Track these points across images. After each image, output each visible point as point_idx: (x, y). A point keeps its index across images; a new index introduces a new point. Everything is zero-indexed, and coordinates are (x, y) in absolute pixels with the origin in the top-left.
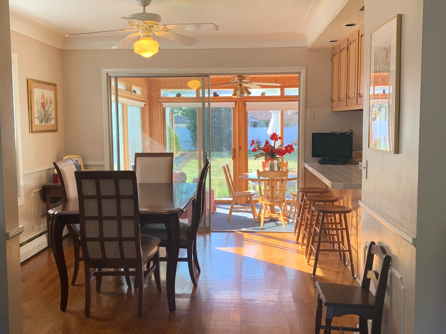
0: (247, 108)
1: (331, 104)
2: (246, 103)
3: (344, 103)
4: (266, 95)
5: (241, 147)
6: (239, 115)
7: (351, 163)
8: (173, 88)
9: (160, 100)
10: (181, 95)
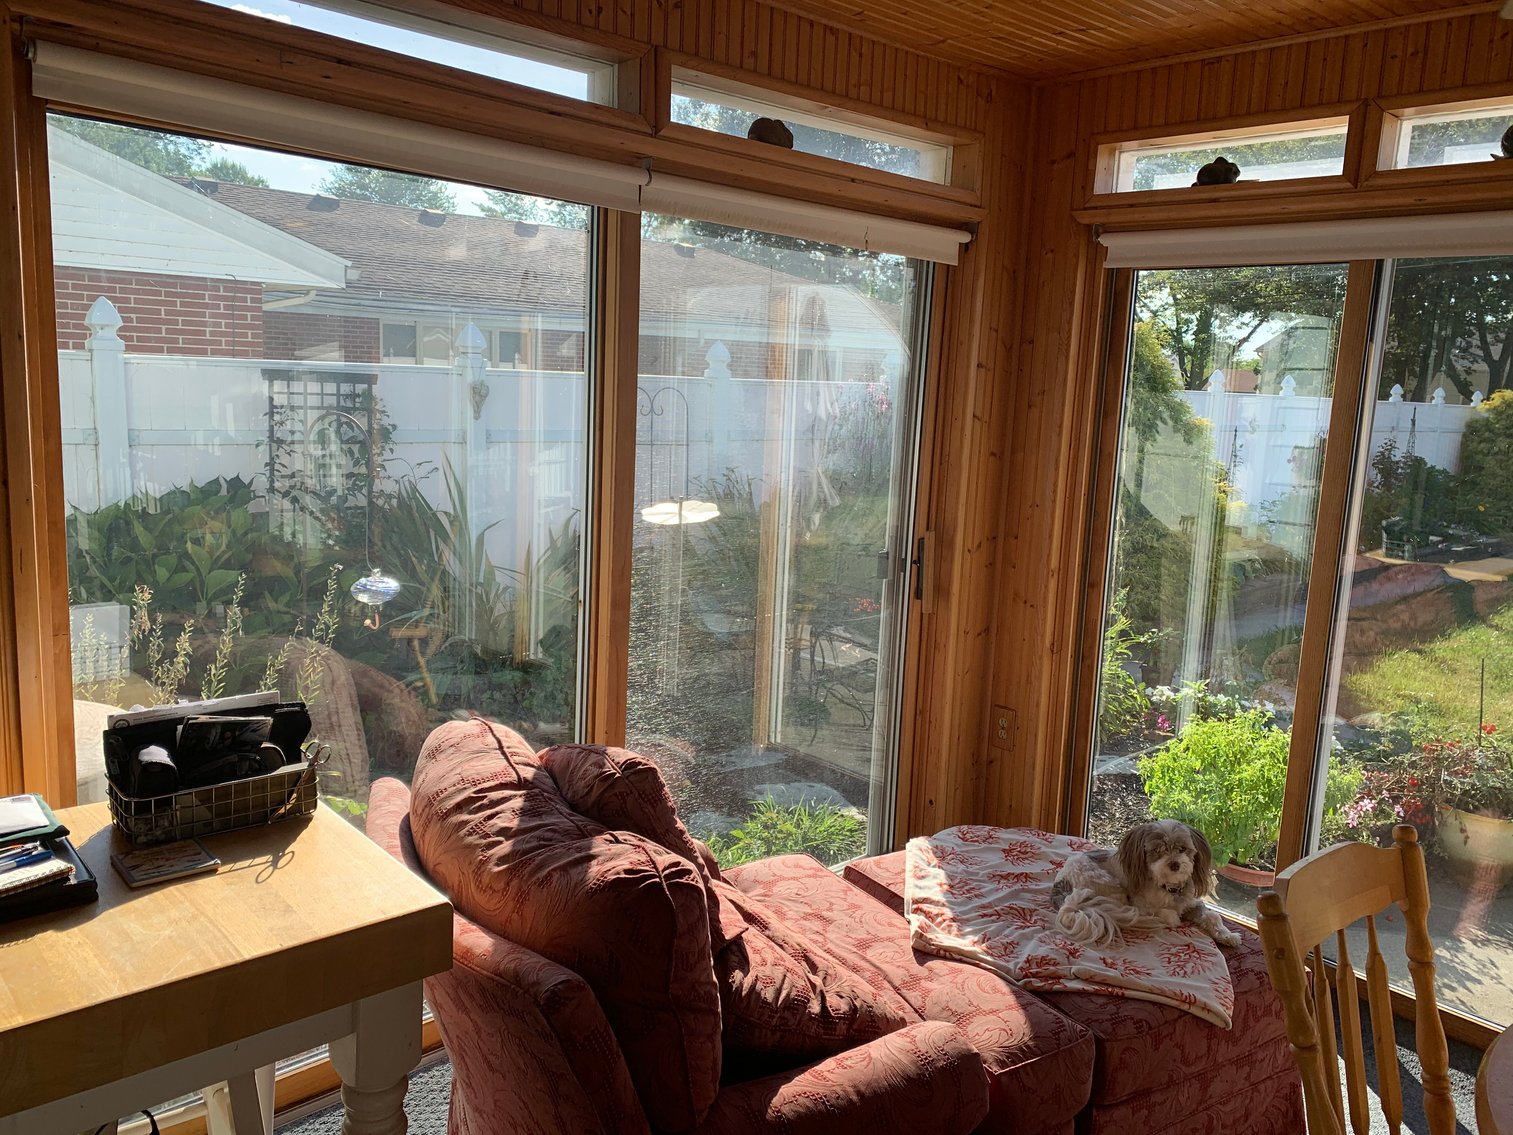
8: (1182, 123)
9: (1085, 218)
10: (1237, 172)
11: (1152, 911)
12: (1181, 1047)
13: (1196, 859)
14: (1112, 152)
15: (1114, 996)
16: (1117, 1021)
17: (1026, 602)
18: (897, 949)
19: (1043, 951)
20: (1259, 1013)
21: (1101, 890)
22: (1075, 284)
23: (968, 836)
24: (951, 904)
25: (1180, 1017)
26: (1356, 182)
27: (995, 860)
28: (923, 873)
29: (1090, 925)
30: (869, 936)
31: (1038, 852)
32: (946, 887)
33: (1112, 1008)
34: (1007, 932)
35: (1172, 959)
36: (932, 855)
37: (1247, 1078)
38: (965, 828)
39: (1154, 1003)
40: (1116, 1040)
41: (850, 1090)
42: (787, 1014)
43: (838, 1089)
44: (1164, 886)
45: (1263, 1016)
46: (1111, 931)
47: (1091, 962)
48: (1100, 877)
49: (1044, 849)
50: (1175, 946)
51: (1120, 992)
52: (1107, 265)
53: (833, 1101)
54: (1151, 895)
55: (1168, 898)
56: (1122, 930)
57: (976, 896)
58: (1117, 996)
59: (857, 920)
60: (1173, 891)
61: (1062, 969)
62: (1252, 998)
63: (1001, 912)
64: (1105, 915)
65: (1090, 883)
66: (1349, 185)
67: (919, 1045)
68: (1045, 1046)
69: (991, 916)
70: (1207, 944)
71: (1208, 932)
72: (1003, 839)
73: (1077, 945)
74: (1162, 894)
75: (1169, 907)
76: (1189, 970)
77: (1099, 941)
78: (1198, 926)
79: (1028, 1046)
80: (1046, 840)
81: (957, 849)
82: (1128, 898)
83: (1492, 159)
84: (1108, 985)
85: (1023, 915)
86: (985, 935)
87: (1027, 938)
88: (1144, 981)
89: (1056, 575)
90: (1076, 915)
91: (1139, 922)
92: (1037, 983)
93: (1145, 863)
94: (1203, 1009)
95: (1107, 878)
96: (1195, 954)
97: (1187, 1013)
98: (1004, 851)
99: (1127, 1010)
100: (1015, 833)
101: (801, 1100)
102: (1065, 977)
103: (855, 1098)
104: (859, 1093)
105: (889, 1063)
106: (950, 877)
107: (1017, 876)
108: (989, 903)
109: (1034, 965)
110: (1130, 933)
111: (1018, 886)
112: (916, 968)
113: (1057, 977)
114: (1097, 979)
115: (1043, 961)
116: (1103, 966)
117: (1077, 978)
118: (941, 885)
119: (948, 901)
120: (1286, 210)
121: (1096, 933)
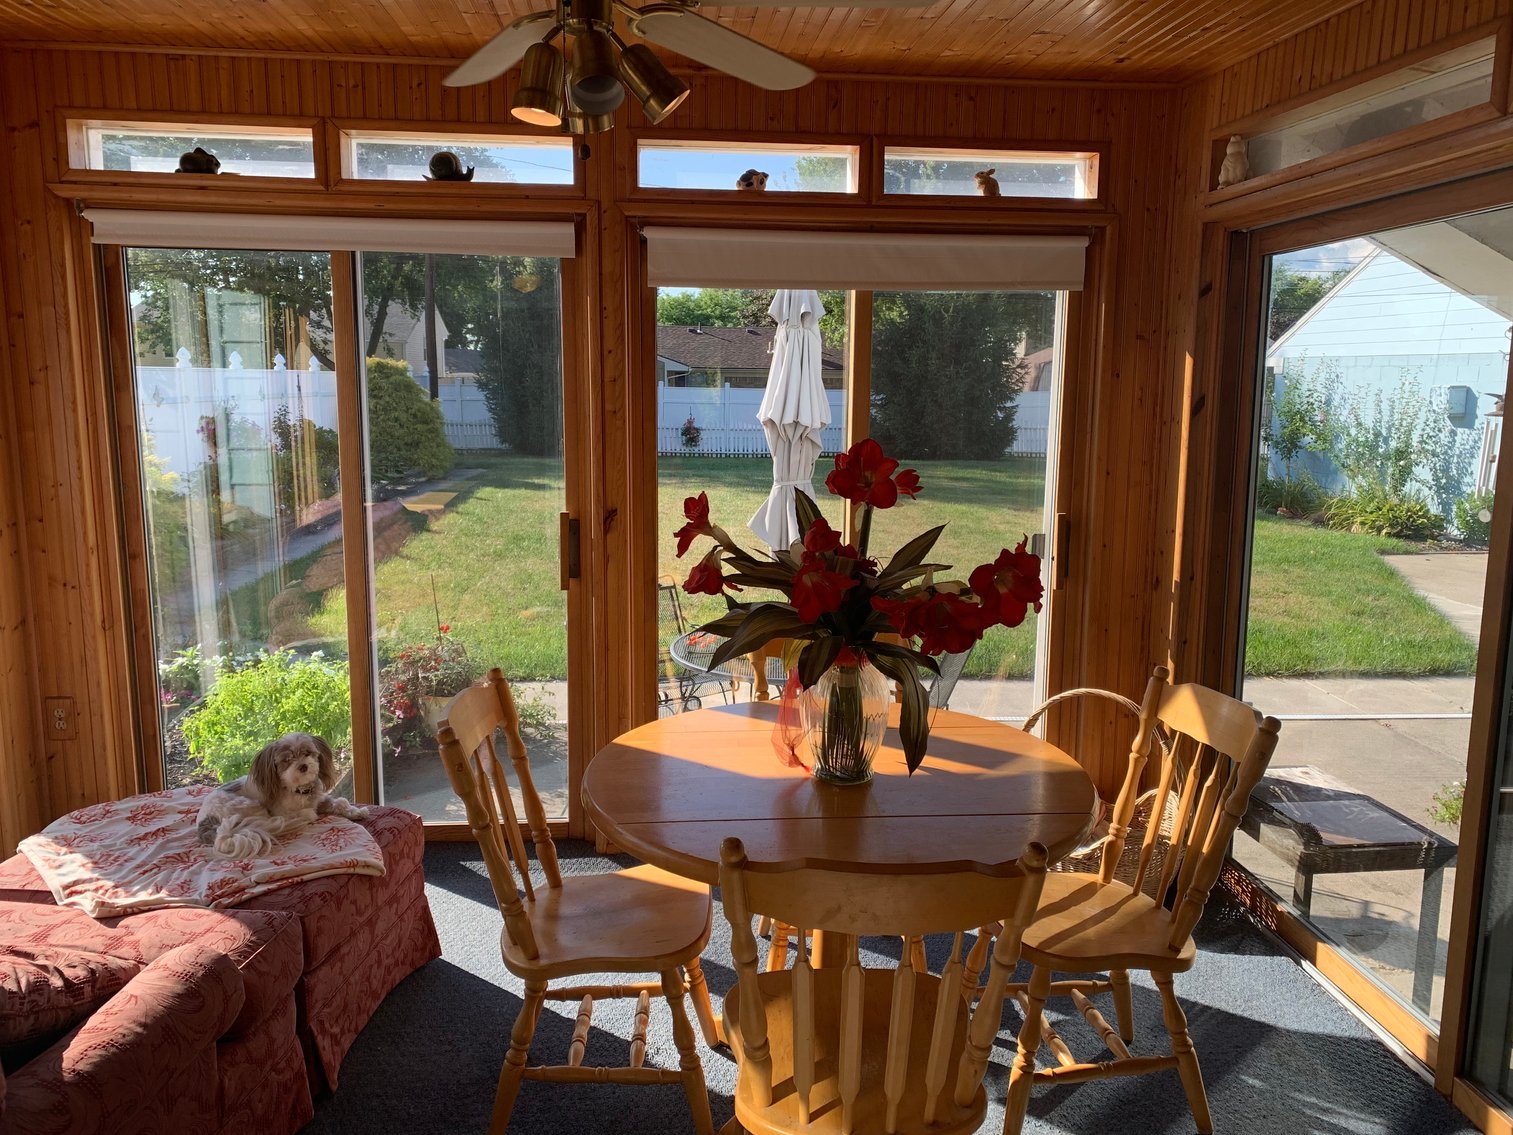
5: (615, 513)
6: (602, 309)
8: (154, 110)
9: (65, 192)
10: (218, 165)
11: (294, 814)
12: (354, 902)
13: (320, 759)
14: (80, 128)
15: (296, 884)
16: (306, 900)
17: (65, 585)
18: (79, 926)
19: (218, 876)
20: (398, 858)
21: (245, 813)
22: (63, 258)
23: (83, 819)
24: (107, 876)
25: (349, 880)
26: (327, 185)
27: (125, 828)
28: (57, 864)
29: (250, 842)
30: (41, 929)
31: (162, 808)
32: (90, 865)
33: (298, 893)
34: (175, 875)
35: (325, 842)
36: (55, 846)
37: (396, 913)
38: (76, 813)
39: (327, 877)
40: (311, 914)
41: (132, 1025)
42: (34, 997)
43: (121, 1030)
44: (298, 791)
45: (401, 859)
46: (269, 840)
47: (263, 868)
48: (241, 802)
49: (166, 804)
50: (322, 833)
51: (299, 879)
52: (95, 240)
53: (121, 1041)
54: (288, 802)
55: (303, 800)
56: (276, 837)
57: (126, 861)
58: (298, 883)
59: (18, 921)
60: (306, 792)
61: (244, 882)
62: (391, 848)
63: (159, 864)
64: (257, 830)
65: (234, 810)
66: (321, 188)
67: (173, 969)
68: (265, 935)
69: (151, 870)
70: (345, 823)
71: (341, 815)
72: (122, 810)
73: (246, 861)
74: (298, 797)
75: (306, 807)
76: (343, 845)
77: (260, 853)
78: (332, 813)
79: (251, 942)
80: (164, 797)
81: (79, 833)
82: (269, 812)
83: (424, 180)
84: (287, 878)
85: (179, 859)
86: (156, 885)
87: (197, 873)
88: (314, 864)
89: (95, 553)
90: (234, 839)
91: (286, 826)
92: (226, 901)
93: (277, 774)
94: (364, 867)
95: (247, 802)
96: (340, 833)
97: (353, 875)
98: (128, 819)
99: (310, 890)
100: (129, 801)
101: (91, 1053)
102: (248, 887)
103: (139, 1030)
104: (141, 1025)
105: (155, 992)
106: (89, 856)
107: (155, 834)
108: (143, 861)
109: (216, 890)
110: (285, 837)
111: (160, 841)
112: (111, 932)
113: (242, 890)
114: (276, 878)
115: (223, 883)
116: (276, 867)
117: (258, 883)
118: (83, 865)
119: (101, 875)
120: (271, 204)
121: (257, 846)
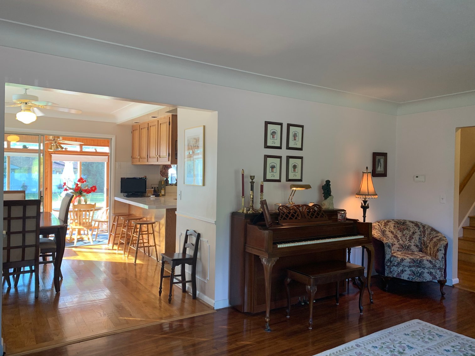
0: (52, 159)
1: (132, 161)
2: (52, 155)
3: (146, 160)
4: (68, 150)
5: (47, 188)
6: (46, 163)
7: (145, 196)
